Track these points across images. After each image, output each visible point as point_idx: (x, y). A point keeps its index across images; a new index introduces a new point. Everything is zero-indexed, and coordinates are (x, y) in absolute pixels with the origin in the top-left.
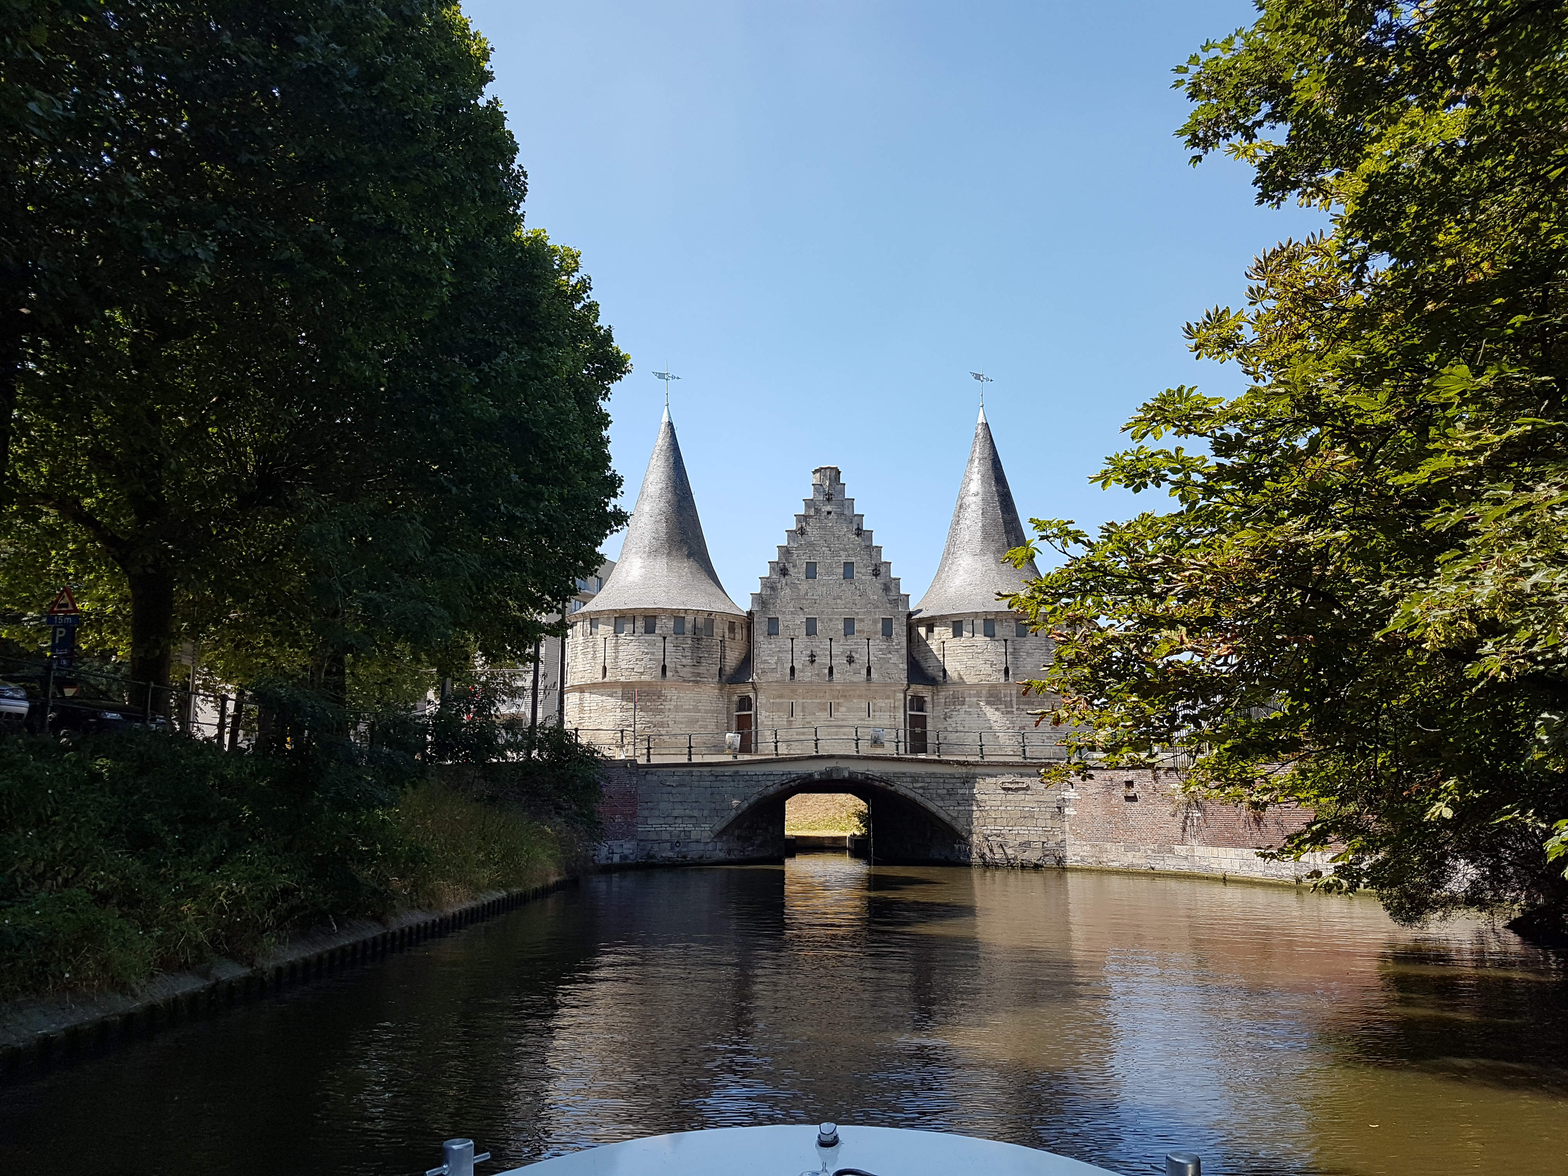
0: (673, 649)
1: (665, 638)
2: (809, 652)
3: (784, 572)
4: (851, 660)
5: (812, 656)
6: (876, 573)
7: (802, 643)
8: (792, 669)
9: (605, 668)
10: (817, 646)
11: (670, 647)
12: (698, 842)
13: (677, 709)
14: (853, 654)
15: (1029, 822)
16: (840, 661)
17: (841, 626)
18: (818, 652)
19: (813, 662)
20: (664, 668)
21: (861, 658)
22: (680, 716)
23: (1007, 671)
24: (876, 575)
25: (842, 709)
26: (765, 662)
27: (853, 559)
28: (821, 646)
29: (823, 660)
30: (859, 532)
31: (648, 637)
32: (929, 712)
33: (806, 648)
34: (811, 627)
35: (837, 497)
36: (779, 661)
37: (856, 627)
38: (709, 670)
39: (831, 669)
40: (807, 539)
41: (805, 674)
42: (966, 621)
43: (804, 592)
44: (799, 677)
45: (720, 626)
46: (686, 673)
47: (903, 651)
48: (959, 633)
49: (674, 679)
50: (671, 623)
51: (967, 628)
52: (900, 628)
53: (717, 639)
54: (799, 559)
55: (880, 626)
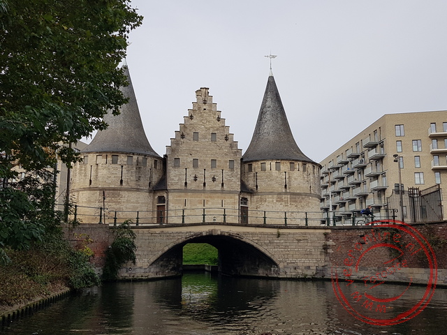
0: (126, 172)
1: (122, 166)
3: (183, 136)
4: (214, 179)
5: (195, 177)
6: (226, 139)
7: (191, 172)
8: (186, 183)
9: (91, 181)
10: (198, 173)
11: (124, 171)
12: (141, 268)
13: (128, 201)
15: (309, 256)
16: (209, 181)
17: (210, 163)
18: (198, 175)
19: (195, 180)
20: (121, 181)
21: (219, 179)
22: (130, 205)
23: (286, 186)
24: (227, 140)
25: (210, 203)
26: (173, 180)
27: (216, 132)
28: (200, 173)
29: (201, 179)
30: (219, 119)
31: (113, 166)
32: (249, 205)
33: (193, 174)
34: (195, 163)
35: (208, 102)
36: (179, 179)
37: (217, 164)
38: (144, 183)
39: (204, 184)
40: (194, 121)
41: (192, 186)
42: (268, 163)
43: (192, 146)
44: (189, 187)
45: (150, 162)
46: (133, 184)
47: (239, 176)
48: (263, 169)
49: (127, 187)
50: (126, 159)
51: (268, 166)
52: (237, 165)
53: (148, 168)
54: (190, 130)
55: (228, 164)
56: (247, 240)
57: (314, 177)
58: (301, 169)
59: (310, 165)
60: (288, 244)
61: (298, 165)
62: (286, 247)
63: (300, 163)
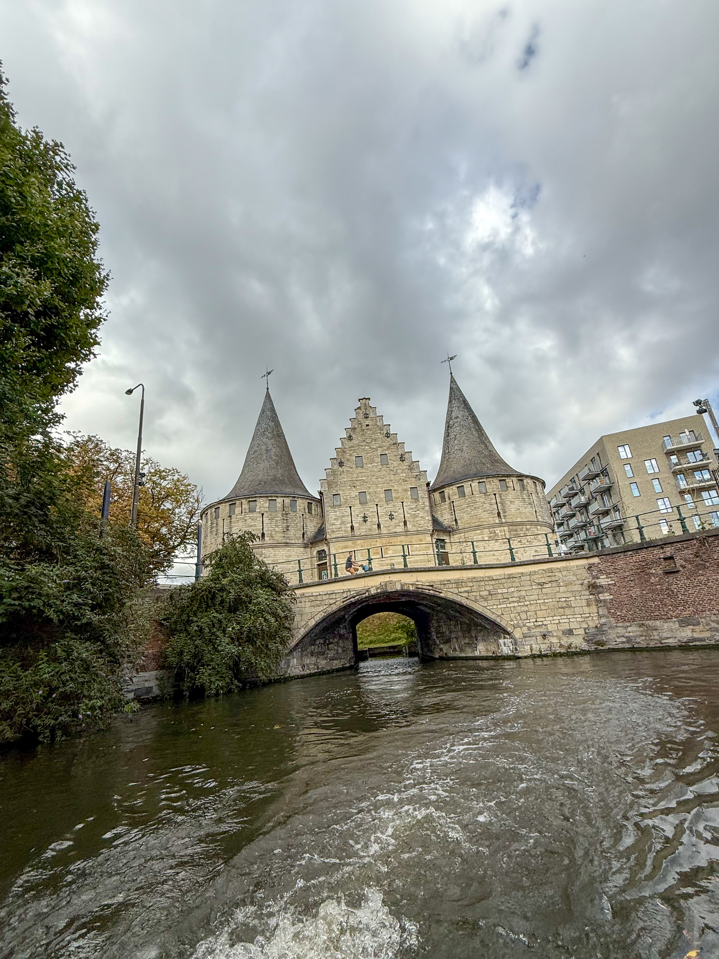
0: (268, 522)
1: (263, 515)
2: (363, 515)
3: (341, 464)
4: (391, 517)
6: (402, 459)
7: (357, 510)
8: (352, 528)
9: (224, 540)
10: (368, 510)
11: (266, 520)
14: (393, 513)
15: (568, 611)
16: (384, 520)
17: (383, 496)
18: (368, 514)
19: (365, 521)
20: (263, 535)
21: (399, 516)
23: (499, 514)
24: (403, 461)
25: (390, 552)
26: (333, 524)
27: (387, 452)
29: (373, 519)
30: (388, 435)
31: (251, 515)
32: (448, 548)
33: (360, 512)
34: (362, 496)
35: (371, 415)
36: (343, 523)
37: (394, 495)
38: (295, 534)
39: (379, 526)
40: (355, 442)
41: (361, 530)
42: (466, 485)
43: (355, 476)
44: (357, 533)
45: (301, 504)
46: (279, 537)
47: (427, 508)
48: (462, 494)
49: (271, 542)
50: (267, 505)
51: (467, 490)
52: (423, 493)
53: (299, 514)
54: (350, 455)
55: (409, 493)
56: (449, 594)
57: (538, 497)
58: (518, 487)
59: (530, 481)
60: (523, 593)
61: (512, 482)
62: (521, 599)
63: (515, 479)
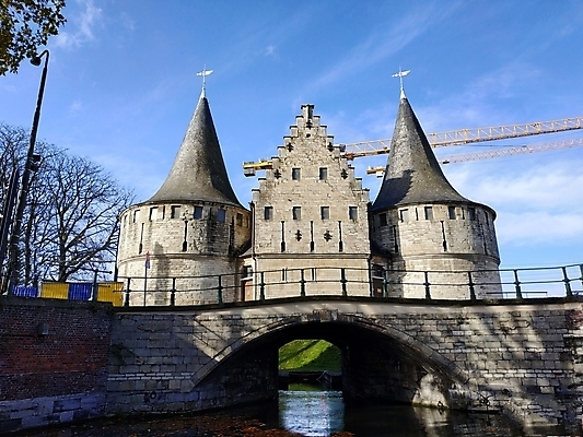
0: (192, 230)
1: (186, 222)
2: (296, 232)
4: (328, 237)
5: (298, 234)
6: (343, 175)
7: (291, 225)
8: (283, 244)
9: (141, 245)
10: (301, 227)
11: (190, 228)
12: (176, 391)
14: (329, 233)
15: (535, 364)
16: (319, 239)
17: (319, 213)
18: (302, 231)
19: (299, 239)
20: (185, 244)
23: (445, 243)
25: (322, 274)
26: (263, 239)
27: (327, 166)
28: (304, 227)
29: (306, 237)
30: (330, 148)
31: (173, 221)
33: (293, 229)
34: (297, 211)
35: (313, 125)
36: (273, 238)
37: (331, 213)
38: (222, 246)
39: (312, 245)
40: (294, 153)
41: (292, 247)
42: (411, 210)
43: (291, 188)
44: (288, 250)
45: (230, 214)
46: (203, 248)
47: (367, 230)
48: (406, 218)
49: (193, 252)
50: (192, 211)
51: (412, 215)
52: (363, 214)
53: (227, 225)
54: (288, 166)
55: (348, 212)
58: (468, 216)
60: (482, 339)
61: (462, 211)
62: (480, 345)
63: (465, 207)
